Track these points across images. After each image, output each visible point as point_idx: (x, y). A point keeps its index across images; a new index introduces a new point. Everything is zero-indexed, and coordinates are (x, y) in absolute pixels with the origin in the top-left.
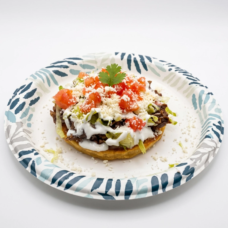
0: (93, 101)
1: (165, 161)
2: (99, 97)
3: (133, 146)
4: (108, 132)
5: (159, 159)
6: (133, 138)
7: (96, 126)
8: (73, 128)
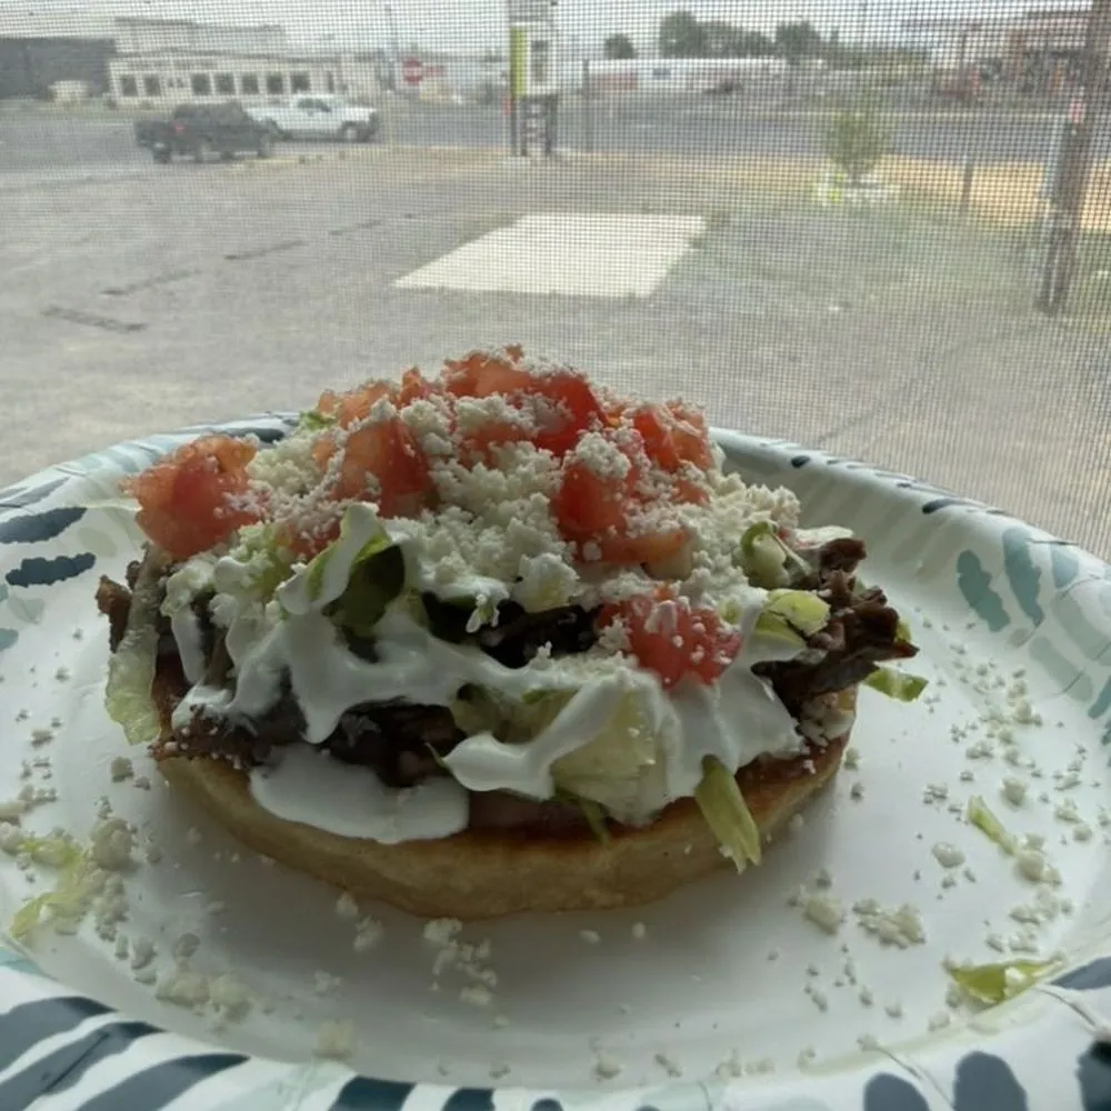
0: (369, 475)
1: (903, 939)
2: (412, 453)
3: (660, 803)
4: (468, 692)
5: (853, 920)
6: (660, 735)
7: (384, 646)
8: (221, 674)
